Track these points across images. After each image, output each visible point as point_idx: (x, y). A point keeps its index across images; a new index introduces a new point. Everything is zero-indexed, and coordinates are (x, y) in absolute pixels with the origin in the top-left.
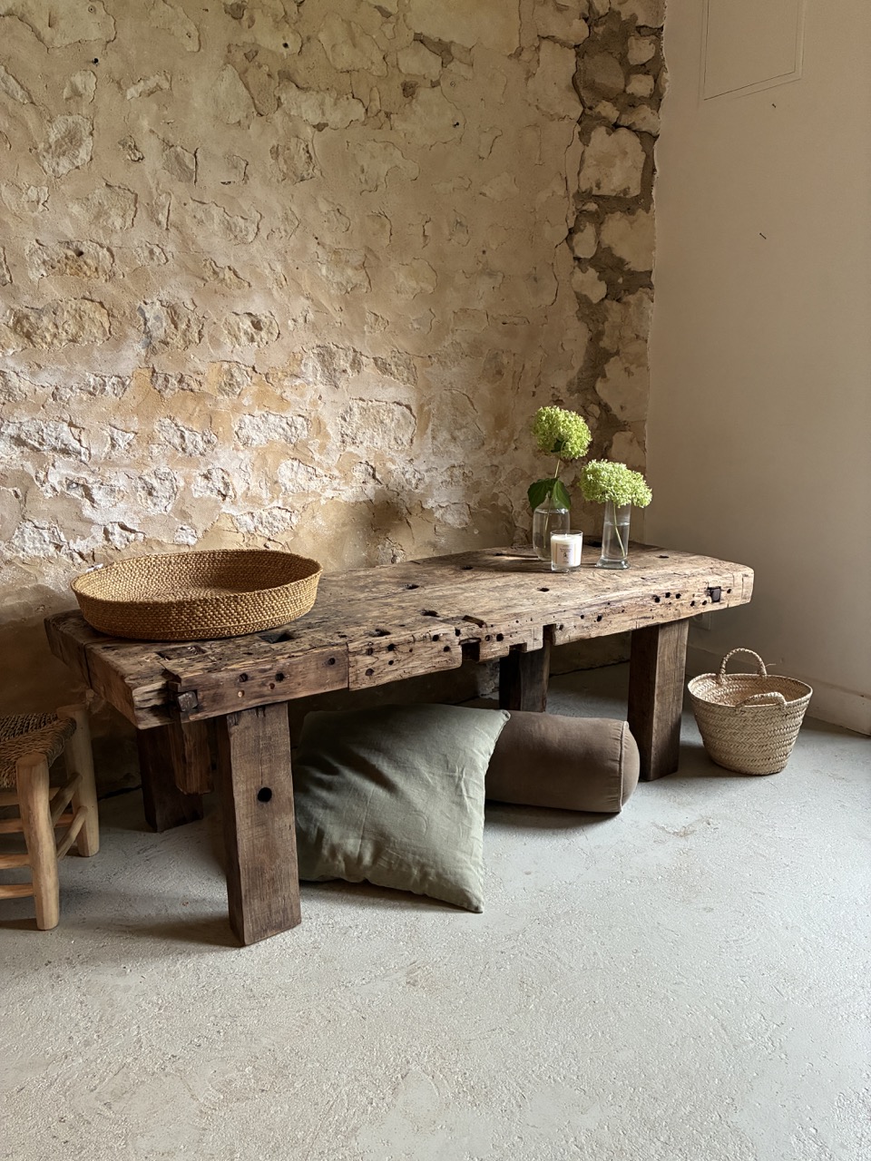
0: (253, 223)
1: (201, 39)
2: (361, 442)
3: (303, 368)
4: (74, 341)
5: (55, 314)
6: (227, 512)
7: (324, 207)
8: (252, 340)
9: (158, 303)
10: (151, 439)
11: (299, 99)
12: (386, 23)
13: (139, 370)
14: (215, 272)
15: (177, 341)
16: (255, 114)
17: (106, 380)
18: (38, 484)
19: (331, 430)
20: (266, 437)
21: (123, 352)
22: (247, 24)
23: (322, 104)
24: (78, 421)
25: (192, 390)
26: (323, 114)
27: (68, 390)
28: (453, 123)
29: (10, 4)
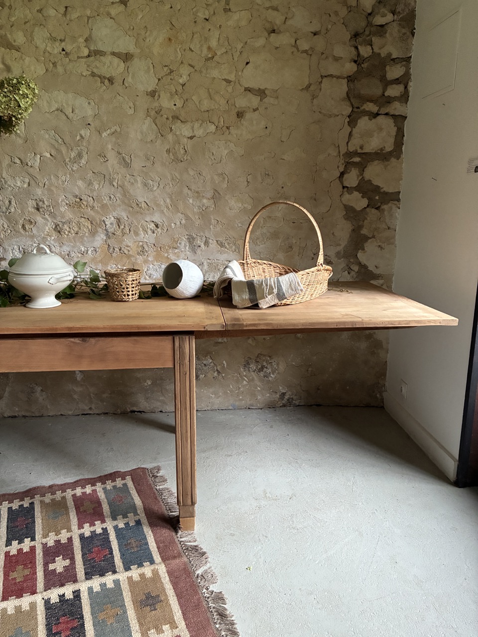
0: (157, 182)
1: (135, 108)
3: (178, 245)
7: (192, 173)
8: (154, 233)
9: (112, 218)
11: (181, 127)
12: (228, 86)
14: (137, 204)
16: (160, 136)
22: (157, 98)
23: (193, 127)
26: (193, 132)
27: (74, 253)
28: (265, 127)
29: (57, 106)
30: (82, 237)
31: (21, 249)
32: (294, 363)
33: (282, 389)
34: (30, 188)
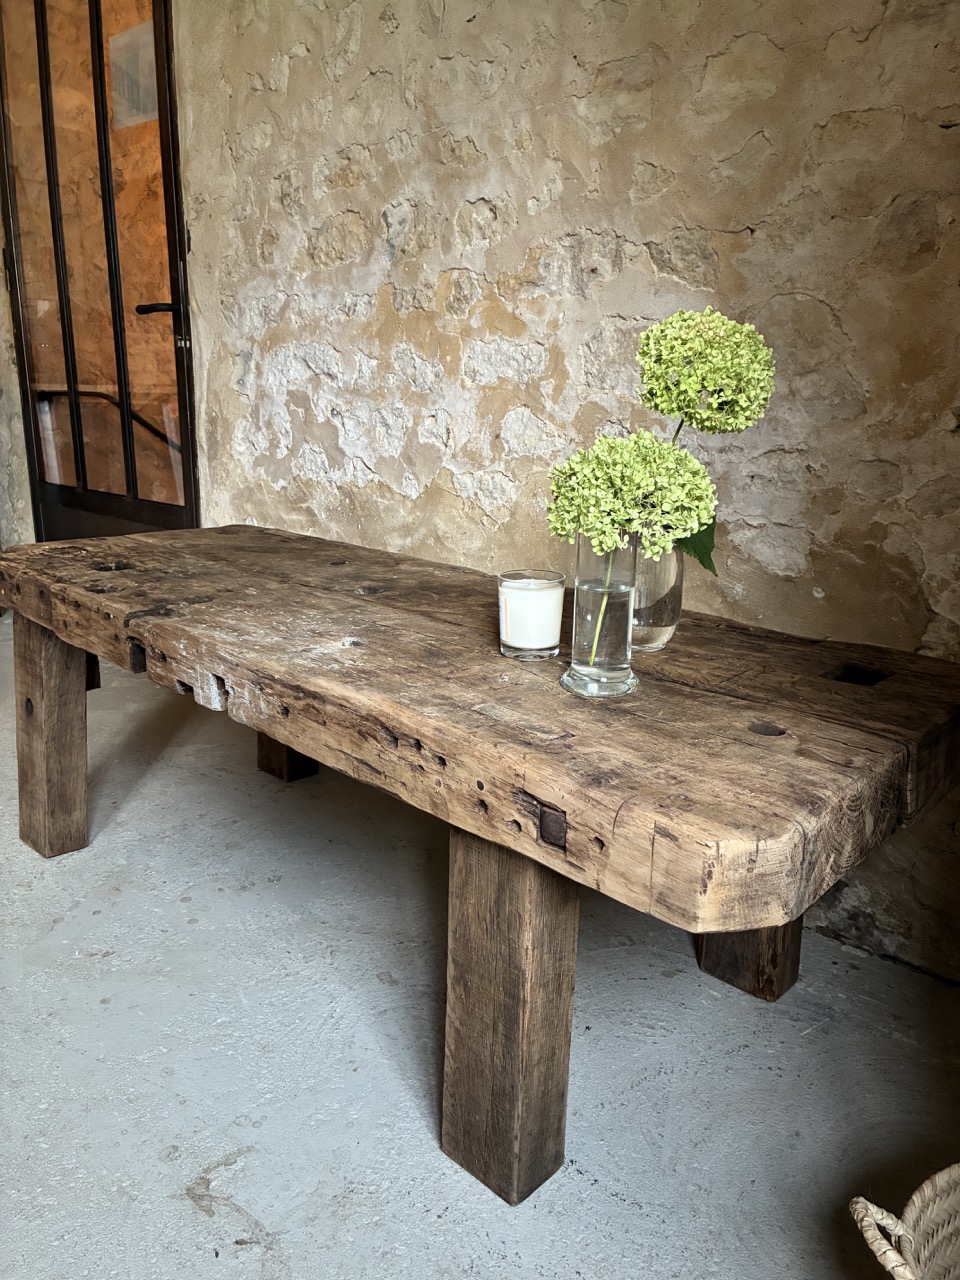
2: (613, 388)
4: (341, 259)
5: (327, 231)
6: (447, 467)
10: (389, 367)
13: (384, 287)
15: (412, 246)
17: (359, 299)
18: (313, 406)
19: (572, 365)
20: (496, 371)
21: (371, 267)
24: (337, 345)
25: (422, 308)
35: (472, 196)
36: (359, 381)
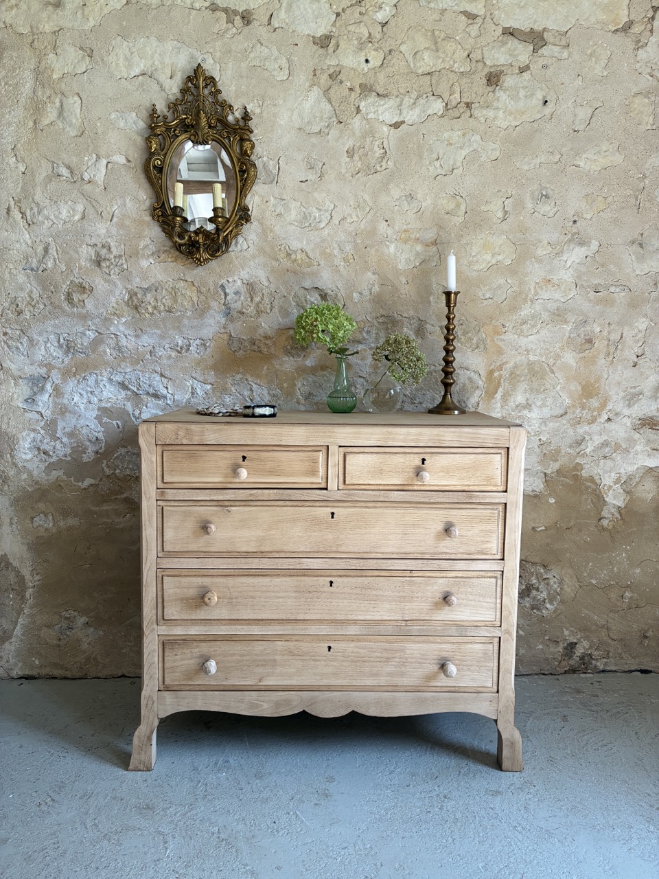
0: (327, 211)
1: (291, 68)
3: (365, 335)
4: (170, 311)
5: (156, 291)
7: (395, 193)
9: (239, 283)
10: (225, 390)
11: (377, 104)
12: (471, 25)
13: (219, 335)
14: (288, 255)
15: (251, 310)
16: (335, 123)
17: (191, 342)
18: (134, 419)
21: (206, 320)
22: (332, 49)
23: (400, 105)
24: (167, 373)
25: (260, 352)
26: (400, 114)
27: (162, 349)
28: (541, 102)
29: (142, 65)
30: (179, 320)
31: (62, 340)
32: (594, 582)
33: (568, 635)
34: (85, 222)
35: (307, 284)
36: (192, 400)
